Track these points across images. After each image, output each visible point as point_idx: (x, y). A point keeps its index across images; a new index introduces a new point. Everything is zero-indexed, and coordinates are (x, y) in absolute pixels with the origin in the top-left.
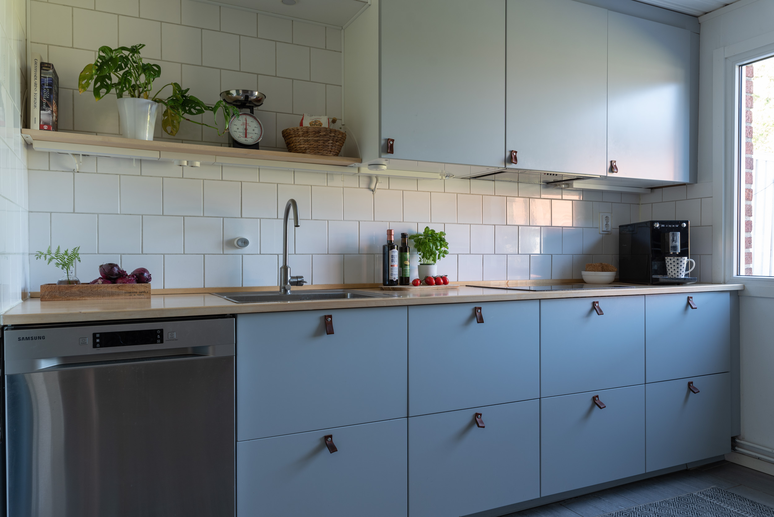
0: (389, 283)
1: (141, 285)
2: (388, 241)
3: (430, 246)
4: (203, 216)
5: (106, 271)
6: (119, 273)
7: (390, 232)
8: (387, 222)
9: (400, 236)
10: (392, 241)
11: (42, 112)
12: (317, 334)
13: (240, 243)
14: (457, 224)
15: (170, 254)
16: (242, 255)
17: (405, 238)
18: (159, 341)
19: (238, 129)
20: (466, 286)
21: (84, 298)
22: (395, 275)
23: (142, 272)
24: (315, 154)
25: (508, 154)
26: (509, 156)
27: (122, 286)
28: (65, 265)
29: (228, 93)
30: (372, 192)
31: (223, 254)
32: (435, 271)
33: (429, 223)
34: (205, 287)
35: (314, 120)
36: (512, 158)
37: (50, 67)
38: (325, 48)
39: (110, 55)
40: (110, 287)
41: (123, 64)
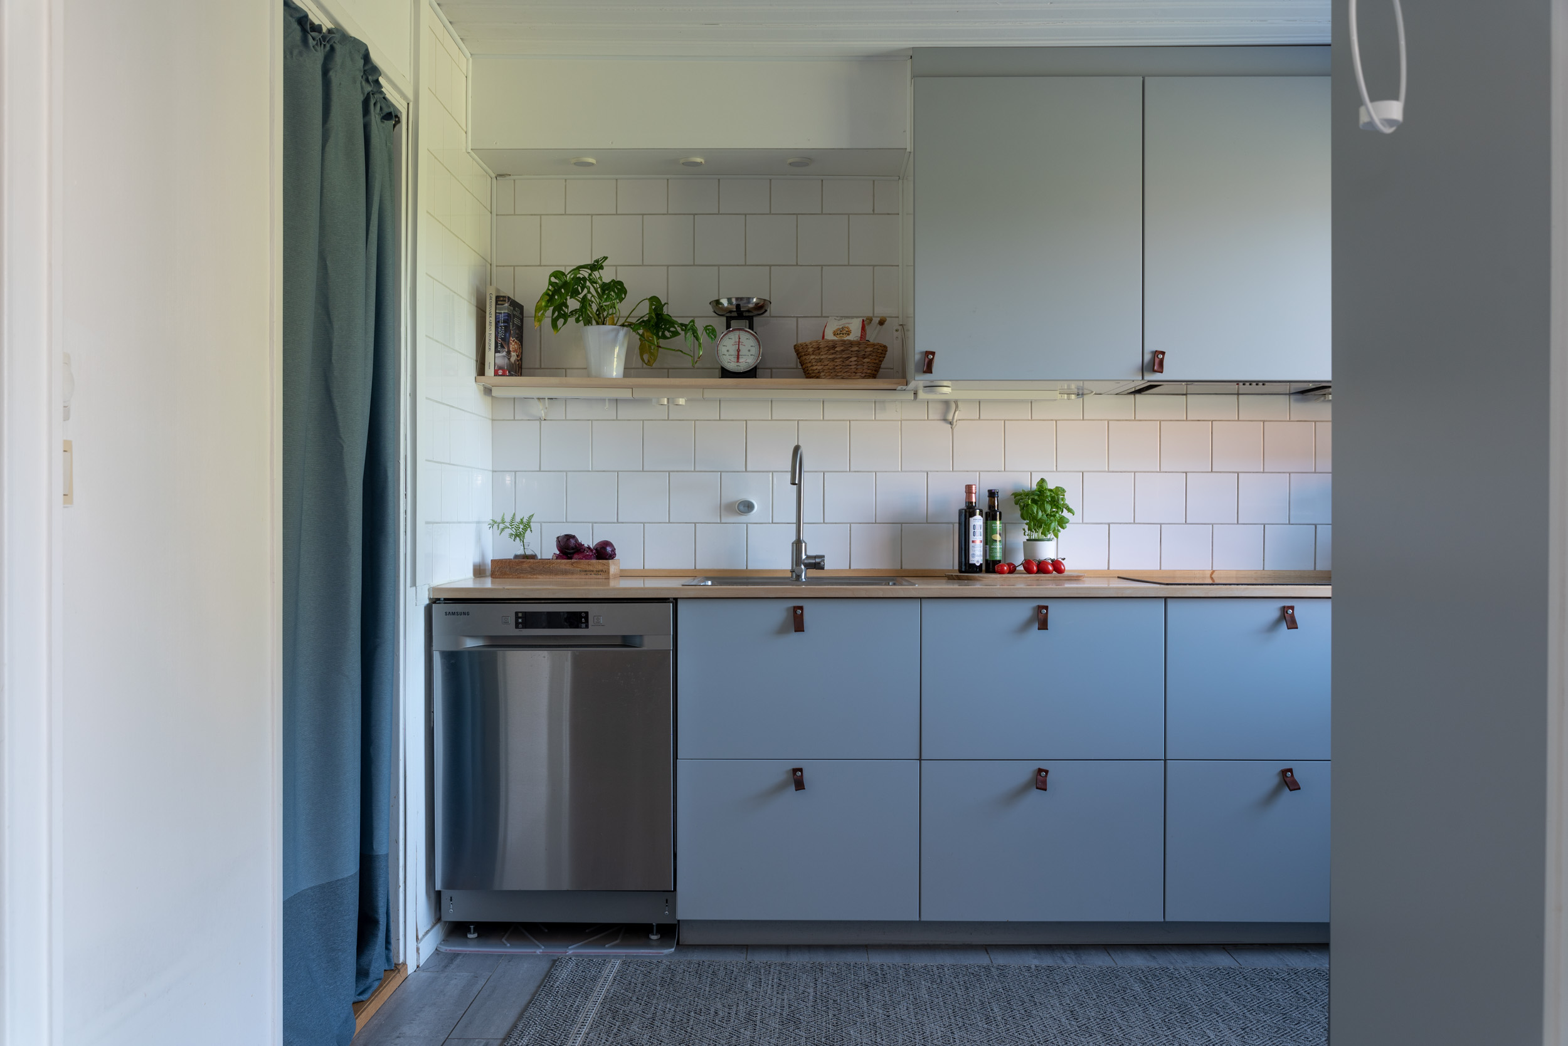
0: (965, 568)
1: (599, 562)
2: (966, 502)
3: (1033, 511)
4: (695, 471)
5: (562, 544)
6: (576, 546)
7: (969, 489)
8: (976, 471)
9: (987, 494)
10: (972, 502)
11: (497, 354)
12: (782, 631)
13: (742, 508)
14: (1109, 472)
15: (652, 523)
16: (747, 524)
17: (994, 497)
18: (584, 625)
19: (728, 351)
20: (1118, 577)
21: (535, 576)
22: (977, 556)
23: (604, 546)
24: (833, 378)
25: (1148, 357)
26: (1150, 360)
27: (576, 562)
28: (519, 535)
29: (718, 302)
30: (950, 426)
31: (721, 523)
32: (1047, 551)
33: (1054, 472)
34: (697, 568)
35: (841, 327)
36: (1156, 362)
37: (505, 301)
38: (872, 212)
39: (563, 280)
40: (565, 564)
41: (579, 288)
